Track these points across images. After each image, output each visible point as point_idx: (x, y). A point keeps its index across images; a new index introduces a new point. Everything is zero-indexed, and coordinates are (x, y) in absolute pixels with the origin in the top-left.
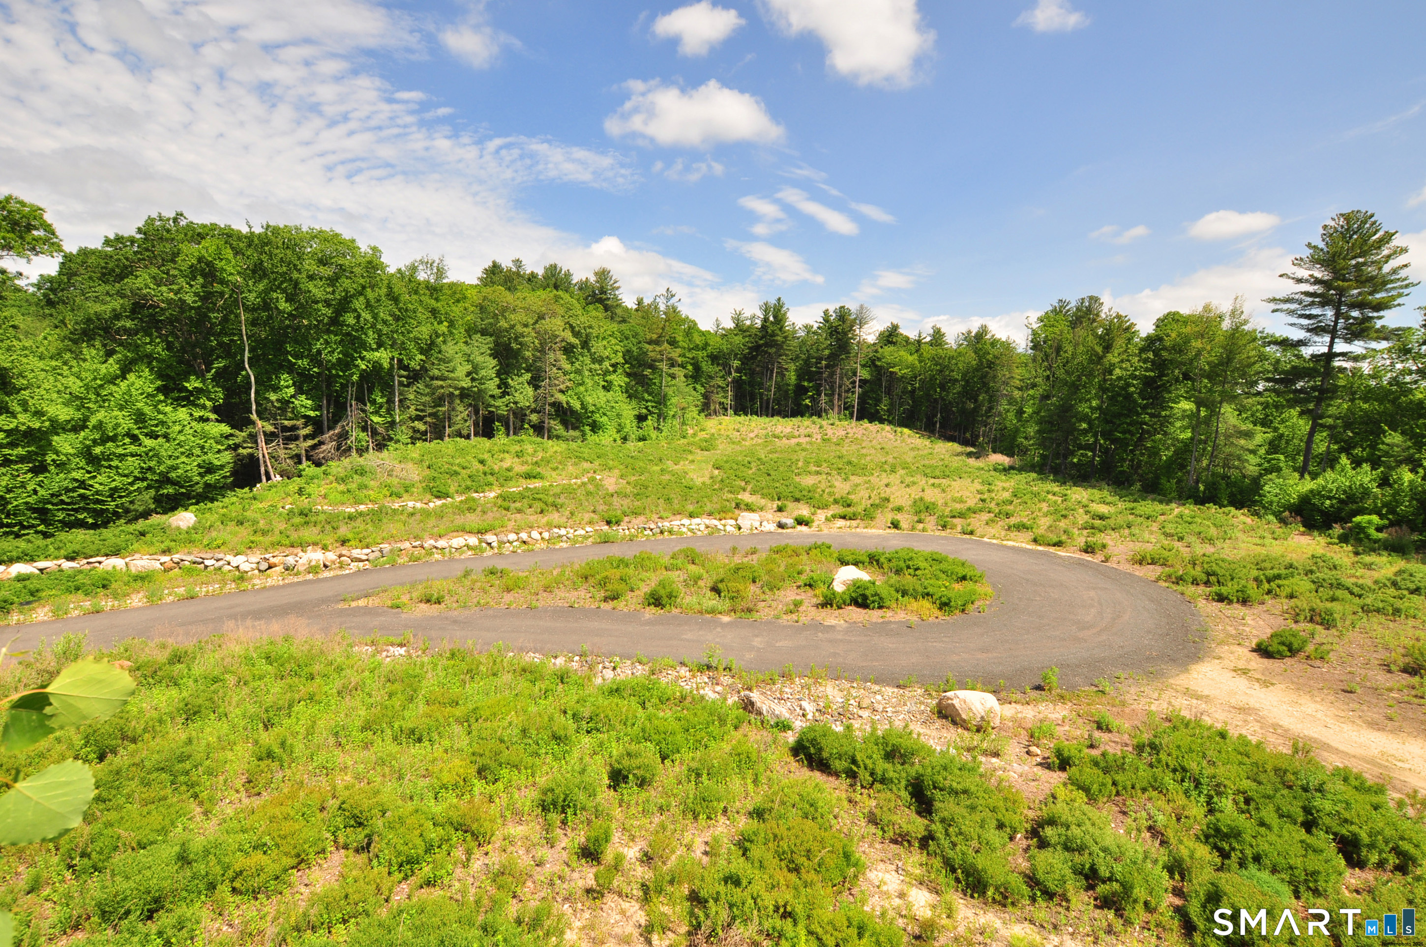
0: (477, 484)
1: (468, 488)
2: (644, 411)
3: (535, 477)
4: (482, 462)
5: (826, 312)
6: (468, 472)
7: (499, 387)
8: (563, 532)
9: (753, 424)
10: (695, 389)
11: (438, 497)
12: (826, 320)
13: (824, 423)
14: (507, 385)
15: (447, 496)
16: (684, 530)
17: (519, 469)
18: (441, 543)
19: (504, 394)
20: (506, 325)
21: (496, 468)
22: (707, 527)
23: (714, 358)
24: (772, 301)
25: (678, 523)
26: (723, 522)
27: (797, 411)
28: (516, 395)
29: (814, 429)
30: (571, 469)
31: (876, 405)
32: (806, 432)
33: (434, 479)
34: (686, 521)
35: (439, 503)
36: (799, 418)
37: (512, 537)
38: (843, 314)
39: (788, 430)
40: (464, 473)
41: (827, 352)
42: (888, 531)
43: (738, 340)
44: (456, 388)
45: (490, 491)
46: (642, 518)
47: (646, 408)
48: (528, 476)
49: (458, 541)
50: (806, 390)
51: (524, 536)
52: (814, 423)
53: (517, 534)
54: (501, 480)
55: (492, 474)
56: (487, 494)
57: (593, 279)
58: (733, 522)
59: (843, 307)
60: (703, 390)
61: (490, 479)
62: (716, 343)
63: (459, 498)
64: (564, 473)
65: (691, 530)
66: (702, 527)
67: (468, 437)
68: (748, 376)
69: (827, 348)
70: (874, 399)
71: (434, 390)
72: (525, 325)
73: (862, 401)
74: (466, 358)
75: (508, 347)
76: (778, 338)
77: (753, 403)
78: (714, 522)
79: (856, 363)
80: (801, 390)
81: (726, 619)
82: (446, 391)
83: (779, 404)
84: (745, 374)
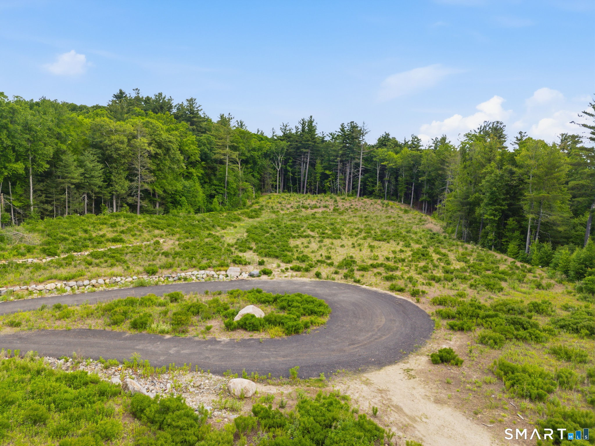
0: (78, 246)
1: (70, 250)
2: (214, 192)
3: (118, 241)
4: (86, 231)
5: (342, 125)
6: (73, 238)
7: (104, 181)
8: (118, 279)
9: (292, 199)
10: (253, 176)
11: (48, 255)
12: (343, 130)
13: (338, 198)
14: (110, 180)
15: (55, 254)
16: (194, 278)
17: (110, 235)
18: (40, 287)
19: (109, 185)
20: (109, 143)
21: (94, 235)
22: (208, 276)
23: (266, 155)
24: (307, 119)
25: (190, 273)
26: (218, 273)
27: (322, 190)
28: (117, 186)
29: (331, 203)
30: (146, 235)
31: (373, 186)
32: (324, 204)
33: (49, 243)
34: (195, 272)
35: (49, 259)
36: (323, 194)
37: (86, 282)
38: (354, 127)
39: (314, 203)
40: (71, 238)
41: (341, 152)
42: (313, 279)
43: (284, 144)
44: (72, 184)
45: (86, 251)
46: (170, 271)
47: (215, 190)
48: (115, 240)
49: (51, 285)
50: (327, 176)
51: (94, 282)
52: (331, 198)
53: (90, 280)
54: (95, 244)
55: (90, 240)
56: (83, 253)
57: (186, 104)
58: (224, 273)
59: (353, 122)
60: (258, 176)
61: (88, 243)
62: (267, 146)
63: (63, 256)
64: (140, 238)
65: (197, 278)
66: (205, 276)
67: (82, 213)
68: (291, 167)
69: (341, 149)
70: (372, 182)
71: (58, 185)
72: (122, 143)
73: (364, 184)
74: (81, 164)
75: (111, 157)
76: (310, 143)
77: (294, 184)
78: (213, 273)
79: (359, 159)
80: (325, 177)
81: (168, 336)
82: (66, 186)
83: (310, 185)
84: (289, 166)
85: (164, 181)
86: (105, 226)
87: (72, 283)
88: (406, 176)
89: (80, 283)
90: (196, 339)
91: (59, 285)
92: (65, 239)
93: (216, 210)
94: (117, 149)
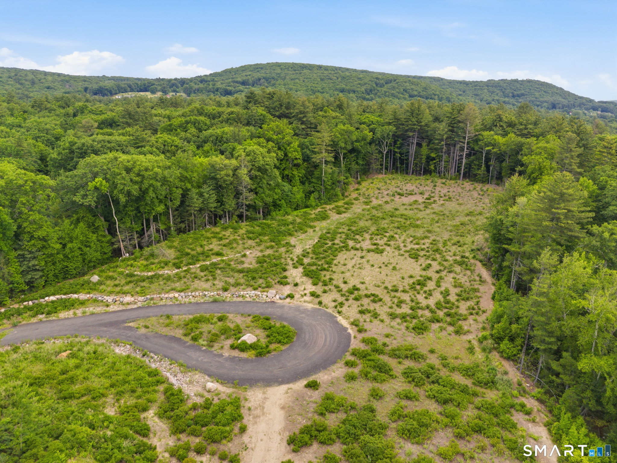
1: (189, 263)
2: (312, 189)
3: (219, 255)
4: (202, 246)
7: (219, 202)
11: (176, 268)
13: (439, 182)
14: (222, 201)
15: (180, 267)
16: (248, 296)
17: (216, 249)
18: (166, 296)
19: (221, 205)
20: (219, 177)
21: (206, 249)
25: (247, 292)
26: (263, 293)
28: (227, 205)
30: (240, 247)
31: (479, 169)
33: (178, 258)
35: (176, 271)
36: (428, 176)
40: (192, 253)
41: (445, 136)
42: (315, 306)
43: (390, 130)
45: (198, 264)
46: (236, 289)
47: (314, 187)
48: (217, 254)
50: (433, 158)
54: (205, 257)
55: (202, 254)
56: (196, 266)
60: (363, 162)
61: (201, 257)
63: (183, 269)
64: (235, 251)
65: (250, 296)
68: (399, 148)
69: (446, 133)
70: (478, 165)
71: (187, 211)
72: (228, 175)
73: (469, 166)
74: (201, 195)
75: (220, 186)
76: (415, 127)
77: (402, 163)
78: (259, 293)
79: (464, 143)
80: (429, 159)
81: (204, 348)
82: (193, 212)
83: (416, 166)
84: (397, 147)
85: (263, 195)
86: (215, 239)
87: (182, 294)
88: (509, 162)
89: (187, 294)
90: (215, 352)
91: (176, 295)
92: (188, 254)
93: (312, 206)
94: (225, 181)
